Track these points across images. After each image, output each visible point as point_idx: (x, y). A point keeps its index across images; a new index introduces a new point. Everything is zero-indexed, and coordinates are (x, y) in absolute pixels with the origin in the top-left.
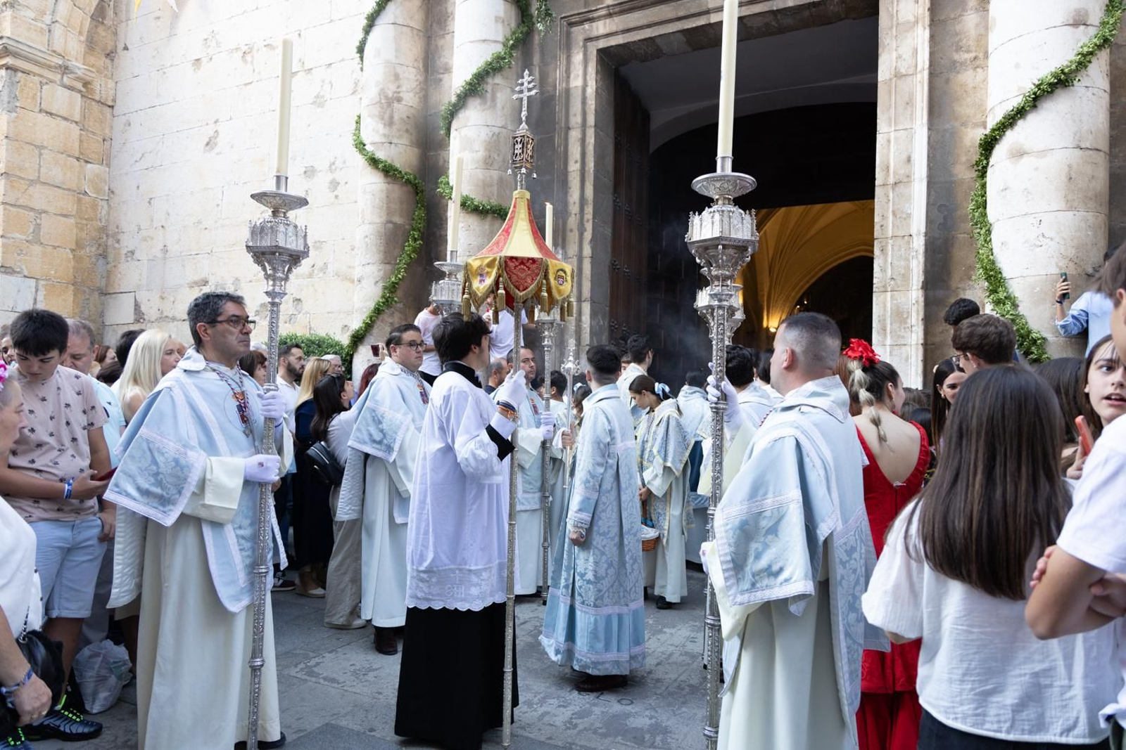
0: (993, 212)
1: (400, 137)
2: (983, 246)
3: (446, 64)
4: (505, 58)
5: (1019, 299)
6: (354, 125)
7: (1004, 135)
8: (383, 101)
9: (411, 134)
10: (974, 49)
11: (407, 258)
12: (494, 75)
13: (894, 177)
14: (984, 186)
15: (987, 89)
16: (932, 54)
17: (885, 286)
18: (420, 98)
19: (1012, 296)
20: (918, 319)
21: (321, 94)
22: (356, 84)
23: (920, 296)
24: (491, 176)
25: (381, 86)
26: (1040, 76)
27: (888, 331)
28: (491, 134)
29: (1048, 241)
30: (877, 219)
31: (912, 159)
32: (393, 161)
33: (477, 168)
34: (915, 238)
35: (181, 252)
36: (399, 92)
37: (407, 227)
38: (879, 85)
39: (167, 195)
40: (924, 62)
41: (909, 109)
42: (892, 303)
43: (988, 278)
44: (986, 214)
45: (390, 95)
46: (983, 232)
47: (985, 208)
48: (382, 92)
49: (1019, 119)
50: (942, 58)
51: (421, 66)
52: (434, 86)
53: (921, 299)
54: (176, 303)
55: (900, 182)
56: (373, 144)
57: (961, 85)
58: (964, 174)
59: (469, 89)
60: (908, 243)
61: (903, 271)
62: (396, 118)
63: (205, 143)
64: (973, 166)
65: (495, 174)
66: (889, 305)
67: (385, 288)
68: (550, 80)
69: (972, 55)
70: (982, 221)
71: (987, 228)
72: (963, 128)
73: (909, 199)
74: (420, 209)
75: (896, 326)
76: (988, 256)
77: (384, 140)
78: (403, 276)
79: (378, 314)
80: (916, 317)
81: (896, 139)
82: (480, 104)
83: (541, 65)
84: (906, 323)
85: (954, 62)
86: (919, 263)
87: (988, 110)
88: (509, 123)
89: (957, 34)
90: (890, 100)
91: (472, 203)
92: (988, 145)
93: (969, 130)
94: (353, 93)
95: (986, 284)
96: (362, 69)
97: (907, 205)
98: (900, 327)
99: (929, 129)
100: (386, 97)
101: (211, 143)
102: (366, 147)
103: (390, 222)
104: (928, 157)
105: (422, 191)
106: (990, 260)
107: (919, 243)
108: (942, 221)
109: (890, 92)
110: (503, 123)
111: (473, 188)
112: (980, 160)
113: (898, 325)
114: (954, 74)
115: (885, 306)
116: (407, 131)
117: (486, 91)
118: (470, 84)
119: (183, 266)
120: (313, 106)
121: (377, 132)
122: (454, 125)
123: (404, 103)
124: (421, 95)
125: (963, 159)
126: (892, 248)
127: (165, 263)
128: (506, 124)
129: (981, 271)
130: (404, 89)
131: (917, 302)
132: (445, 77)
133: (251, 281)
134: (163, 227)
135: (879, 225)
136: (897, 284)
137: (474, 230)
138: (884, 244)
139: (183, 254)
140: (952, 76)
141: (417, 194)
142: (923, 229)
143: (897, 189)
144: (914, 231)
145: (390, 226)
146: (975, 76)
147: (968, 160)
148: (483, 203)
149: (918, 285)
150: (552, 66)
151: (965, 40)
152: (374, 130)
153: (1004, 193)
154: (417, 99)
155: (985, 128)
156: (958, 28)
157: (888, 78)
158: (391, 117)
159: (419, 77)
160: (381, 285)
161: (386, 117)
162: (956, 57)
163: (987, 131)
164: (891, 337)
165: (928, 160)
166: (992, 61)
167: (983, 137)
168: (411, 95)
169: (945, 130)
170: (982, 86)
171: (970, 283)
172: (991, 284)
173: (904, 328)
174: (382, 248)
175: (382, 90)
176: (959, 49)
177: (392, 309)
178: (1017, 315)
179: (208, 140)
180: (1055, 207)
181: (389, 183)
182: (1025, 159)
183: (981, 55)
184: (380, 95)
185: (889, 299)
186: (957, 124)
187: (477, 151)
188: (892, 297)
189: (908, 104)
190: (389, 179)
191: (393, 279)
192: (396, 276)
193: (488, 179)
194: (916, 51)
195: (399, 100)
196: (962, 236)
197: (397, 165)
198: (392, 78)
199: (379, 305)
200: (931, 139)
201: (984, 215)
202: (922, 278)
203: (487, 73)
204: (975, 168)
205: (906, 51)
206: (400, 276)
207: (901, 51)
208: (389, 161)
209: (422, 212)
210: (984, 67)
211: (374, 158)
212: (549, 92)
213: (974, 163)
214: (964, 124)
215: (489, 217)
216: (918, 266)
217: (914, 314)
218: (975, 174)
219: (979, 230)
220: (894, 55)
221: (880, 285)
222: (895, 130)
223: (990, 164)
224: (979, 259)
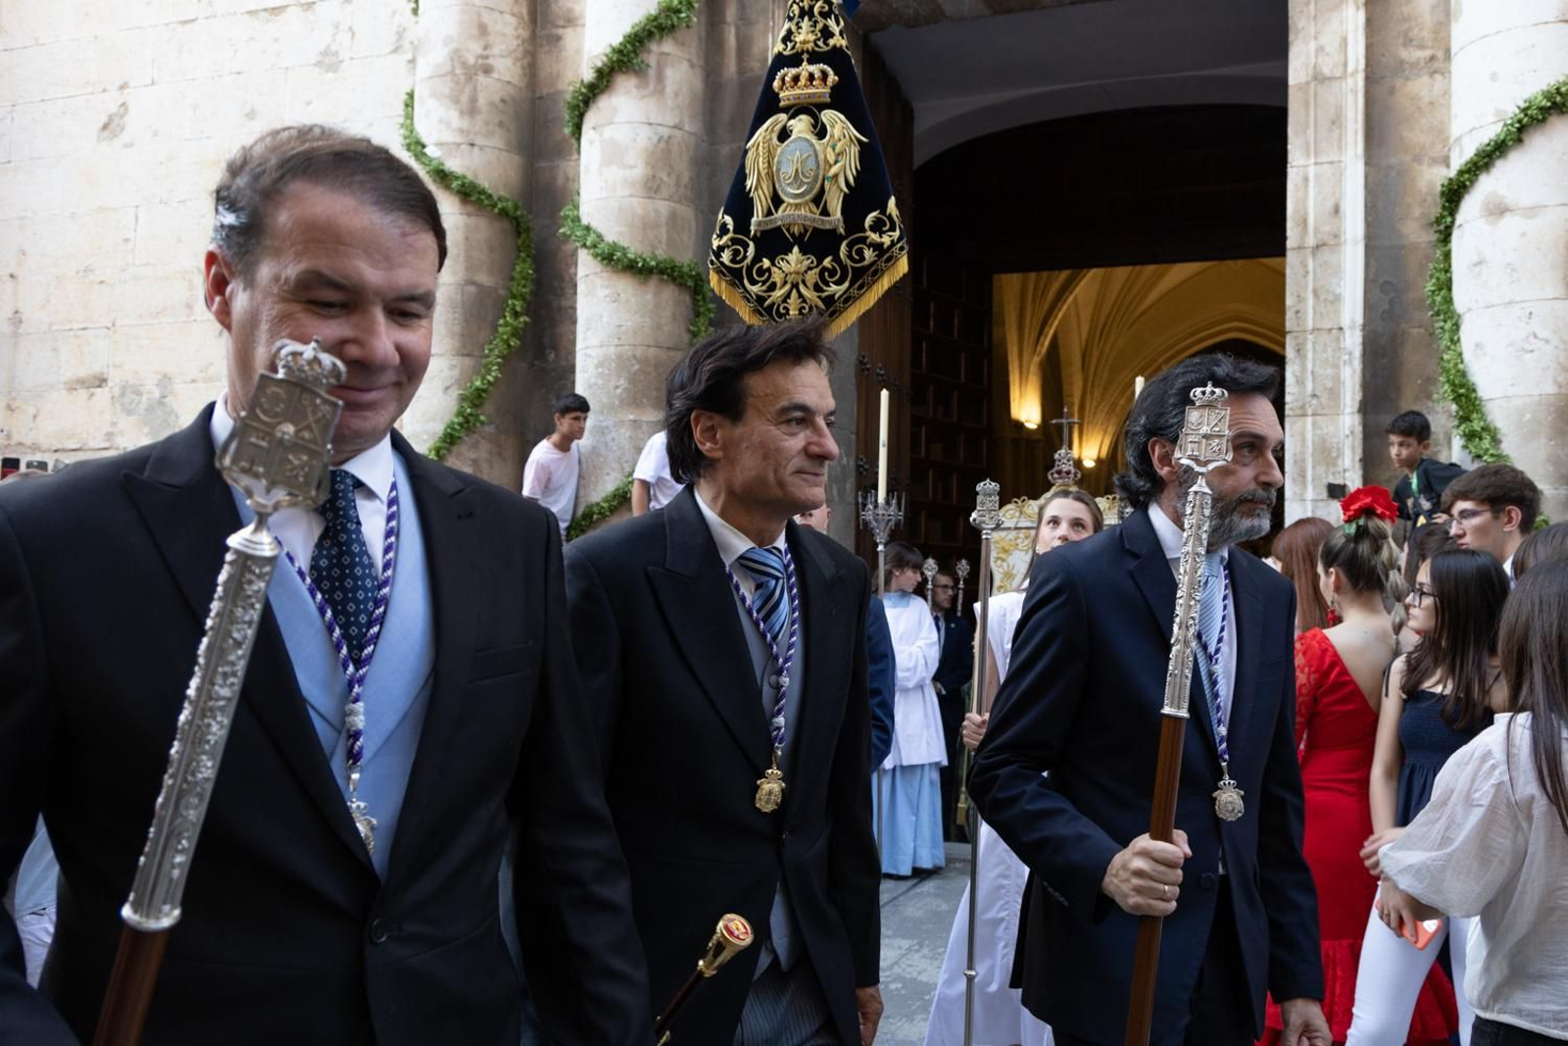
0: (1462, 297)
1: (489, 135)
2: (1449, 348)
3: (570, 10)
4: (679, 11)
5: (1502, 431)
6: (400, 109)
7: (1477, 180)
8: (458, 71)
9: (508, 130)
10: (1430, 44)
11: (502, 347)
12: (661, 38)
13: (1315, 236)
14: (1447, 256)
15: (1449, 106)
16: (1369, 47)
17: (1303, 407)
18: (523, 68)
19: (1492, 427)
20: (1353, 459)
21: (334, 48)
22: (400, 34)
23: (1357, 423)
24: (656, 211)
25: (455, 45)
26: (1527, 95)
27: (1309, 477)
28: (655, 139)
29: (1540, 344)
30: (1289, 301)
31: (1342, 210)
32: (476, 176)
33: (631, 196)
34: (1347, 332)
35: (51, 325)
36: (487, 57)
37: (502, 292)
38: (1291, 92)
39: (22, 218)
40: (1357, 60)
41: (1337, 131)
42: (1314, 435)
43: (1457, 399)
44: (1451, 299)
45: (472, 61)
46: (1448, 326)
47: (1450, 289)
48: (457, 55)
49: (1499, 157)
50: (1383, 55)
51: (525, 11)
52: (546, 48)
53: (1359, 429)
54: (38, 419)
55: (1324, 245)
56: (439, 145)
57: (1413, 99)
58: (1416, 233)
59: (619, 61)
60: (1338, 339)
61: (1329, 384)
62: (482, 101)
63: (101, 125)
64: (1431, 224)
65: (663, 207)
66: (1309, 436)
67: (463, 398)
68: (755, 50)
69: (1427, 53)
70: (1447, 312)
71: (1454, 321)
72: (1416, 165)
73: (1337, 271)
74: (524, 261)
75: (1321, 470)
76: (1456, 364)
77: (458, 139)
78: (496, 378)
79: (452, 443)
80: (1350, 455)
81: (1317, 177)
82: (637, 87)
83: (739, 23)
84: (1335, 465)
85: (1402, 62)
86: (1354, 371)
87: (1452, 141)
88: (686, 120)
89: (1406, 19)
90: (1307, 115)
91: (625, 254)
92: (1454, 194)
93: (1424, 168)
94: (396, 50)
95: (1454, 407)
96: (415, 11)
97: (1334, 281)
98: (1326, 472)
99: (1366, 164)
100: (464, 64)
101: (114, 125)
102: (426, 150)
103: (473, 283)
104: (1366, 207)
105: (528, 230)
106: (1458, 371)
107: (1353, 341)
108: (1387, 307)
109: (1307, 104)
110: (677, 121)
111: (624, 229)
112: (1443, 217)
113: (1324, 468)
114: (1401, 80)
115: (1303, 440)
116: (501, 124)
117: (648, 66)
118: (620, 52)
119: (55, 350)
120: (317, 70)
121: (448, 124)
122: (590, 119)
123: (495, 75)
124: (526, 62)
125: (1417, 212)
126: (1314, 348)
127: (16, 345)
128: (681, 122)
129: (1446, 387)
130: (496, 51)
131: (1352, 432)
132: (569, 35)
133: (193, 381)
134: (12, 276)
135: (1294, 309)
136: (1321, 403)
137: (627, 301)
138: (1300, 341)
139: (54, 328)
140: (1399, 82)
141: (519, 234)
142: (1360, 320)
143: (1319, 255)
144: (1345, 322)
145: (472, 289)
146: (1433, 86)
147: (1423, 214)
148: (644, 256)
149: (1352, 406)
150: (760, 27)
151: (1416, 31)
152: (441, 121)
153: (1477, 269)
154: (518, 70)
155: (1448, 166)
156: (1406, 10)
157: (1304, 81)
158: (473, 100)
159: (521, 31)
160: (455, 393)
161: (464, 98)
162: (1405, 54)
163: (1453, 173)
164: (1314, 487)
165: (1366, 212)
166: (1457, 65)
167: (1446, 182)
168: (509, 62)
169: (1390, 167)
170: (1443, 101)
171: (1430, 404)
172: (1460, 407)
173: (1334, 474)
174: (457, 329)
175: (456, 51)
176: (1408, 42)
177: (476, 436)
178: (1499, 456)
179: (104, 119)
180: (1550, 292)
181: (469, 215)
182: (1508, 219)
183: (1440, 54)
184: (452, 59)
185: (1309, 427)
186: (1407, 158)
187: (631, 167)
188: (1314, 424)
189: (1333, 123)
190: (470, 208)
191: (478, 383)
192: (483, 378)
193: (652, 214)
194: (1344, 42)
195: (487, 70)
196: (1416, 330)
197: (485, 183)
198: (475, 32)
199: (454, 429)
200: (1370, 179)
201: (1449, 301)
202: (1358, 396)
203: (650, 34)
204: (1435, 228)
205: (1330, 41)
206: (490, 378)
207: (1324, 40)
208: (470, 177)
209: (527, 266)
210: (1445, 73)
211: (442, 171)
212: (752, 70)
213: (1433, 219)
214: (1418, 159)
215: (654, 281)
216: (1352, 376)
217: (1347, 452)
218: (1435, 237)
219: (1442, 324)
220: (1313, 45)
221: (1295, 404)
222: (1316, 163)
223: (1458, 222)
224: (1443, 368)
